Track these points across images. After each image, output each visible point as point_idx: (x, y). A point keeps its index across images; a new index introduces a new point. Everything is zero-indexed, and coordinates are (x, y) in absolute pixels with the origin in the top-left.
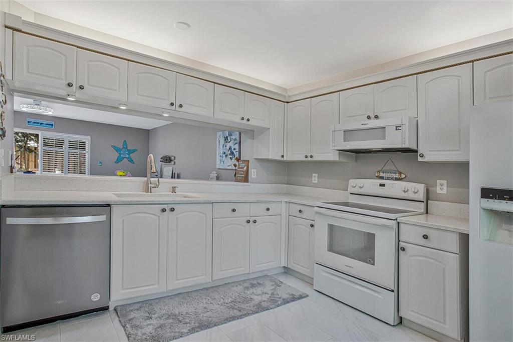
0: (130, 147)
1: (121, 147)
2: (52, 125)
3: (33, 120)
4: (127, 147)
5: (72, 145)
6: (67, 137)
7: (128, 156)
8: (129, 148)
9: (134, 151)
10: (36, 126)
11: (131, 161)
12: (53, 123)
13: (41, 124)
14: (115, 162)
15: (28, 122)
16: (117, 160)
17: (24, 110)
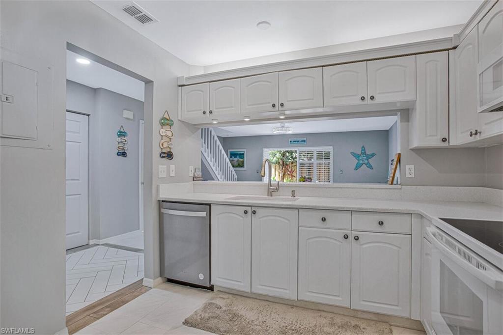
0: (369, 152)
1: (360, 153)
2: (305, 141)
3: (293, 140)
4: (365, 152)
5: (320, 156)
6: (315, 149)
7: (366, 162)
8: (367, 153)
9: (373, 155)
10: (296, 144)
11: (370, 167)
12: (305, 139)
13: (298, 141)
14: (355, 169)
15: (290, 142)
16: (356, 167)
17: (275, 133)
